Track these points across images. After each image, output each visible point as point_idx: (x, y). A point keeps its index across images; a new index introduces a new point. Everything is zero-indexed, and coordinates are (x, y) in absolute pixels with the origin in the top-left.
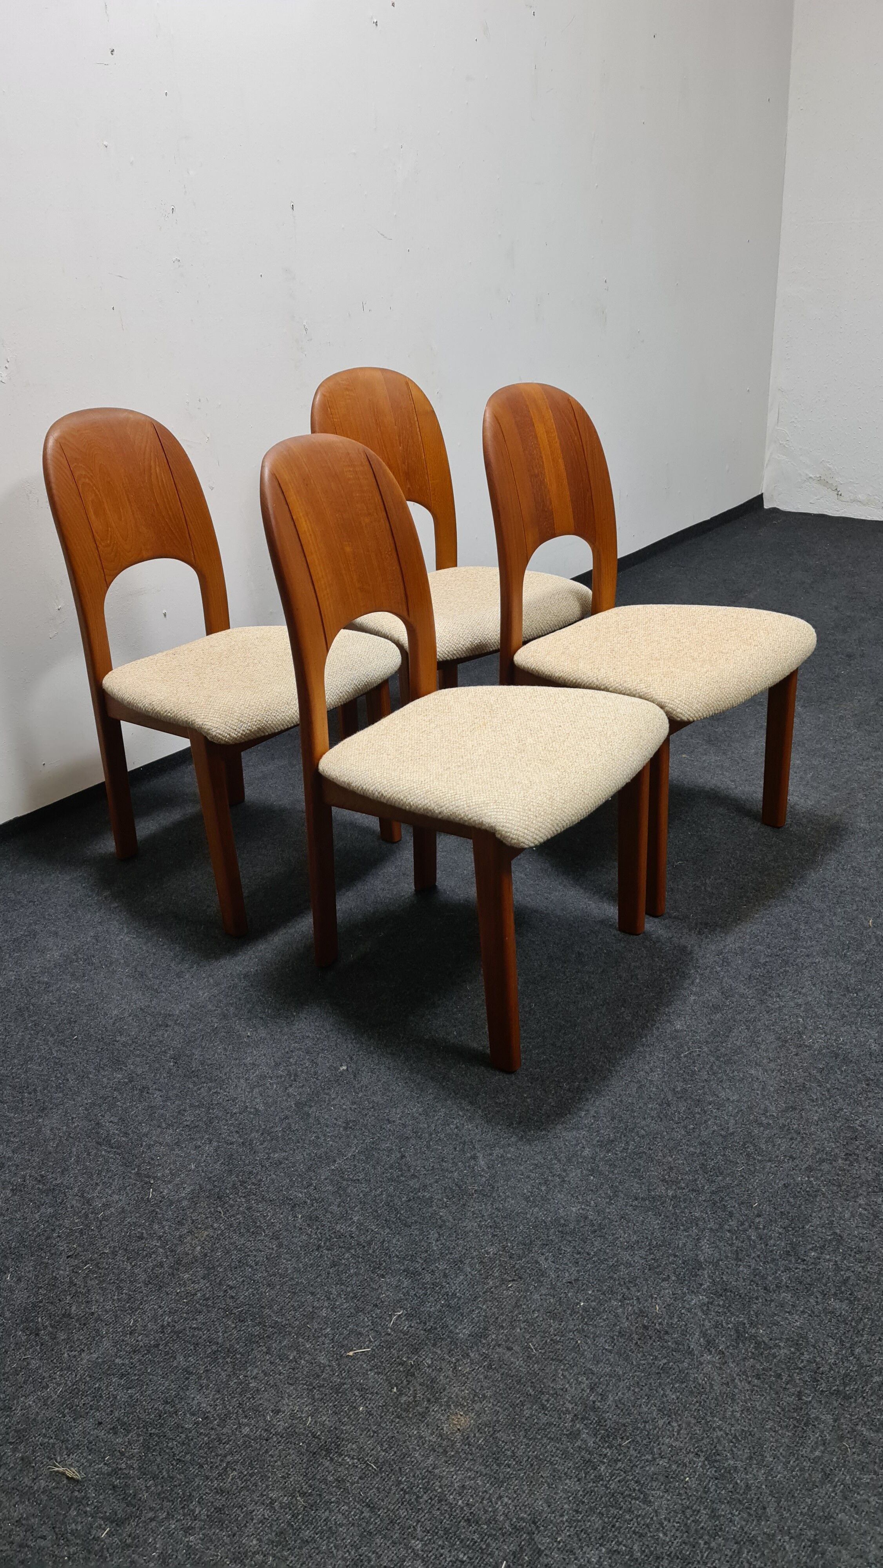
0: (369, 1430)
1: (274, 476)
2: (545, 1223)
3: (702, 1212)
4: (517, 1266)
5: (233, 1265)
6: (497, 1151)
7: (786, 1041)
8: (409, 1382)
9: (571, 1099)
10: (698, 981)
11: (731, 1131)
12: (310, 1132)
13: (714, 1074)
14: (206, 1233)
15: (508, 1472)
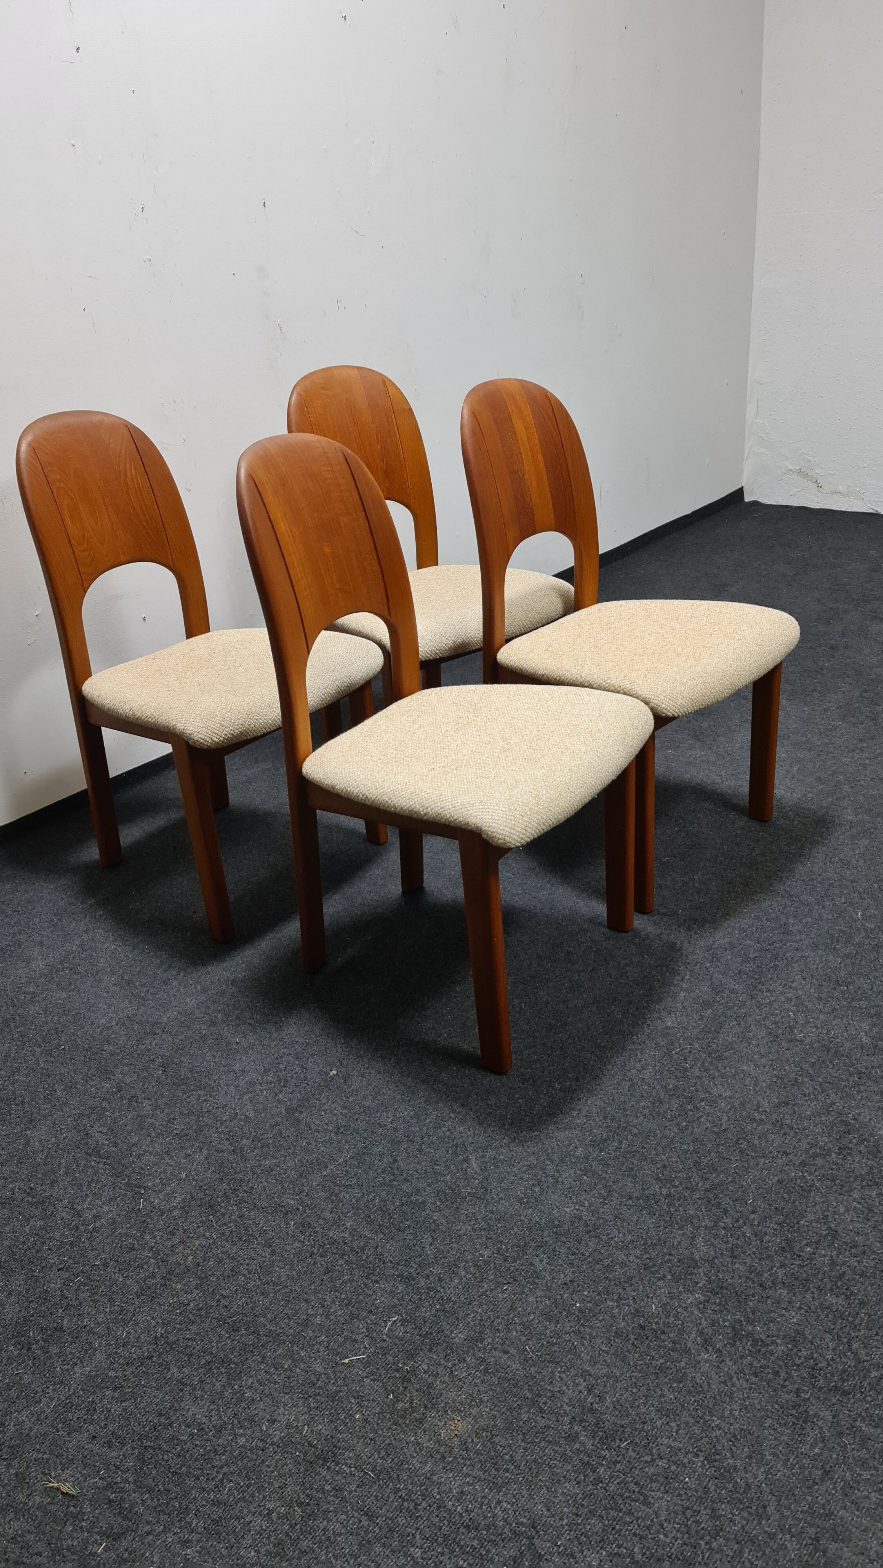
0: (366, 1438)
1: (250, 477)
2: (539, 1224)
3: (696, 1210)
4: (512, 1269)
5: (226, 1274)
6: (490, 1153)
7: (778, 1036)
8: (405, 1388)
9: (562, 1099)
10: (687, 977)
11: (724, 1127)
12: (301, 1138)
13: (706, 1070)
14: (198, 1243)
15: (507, 1477)
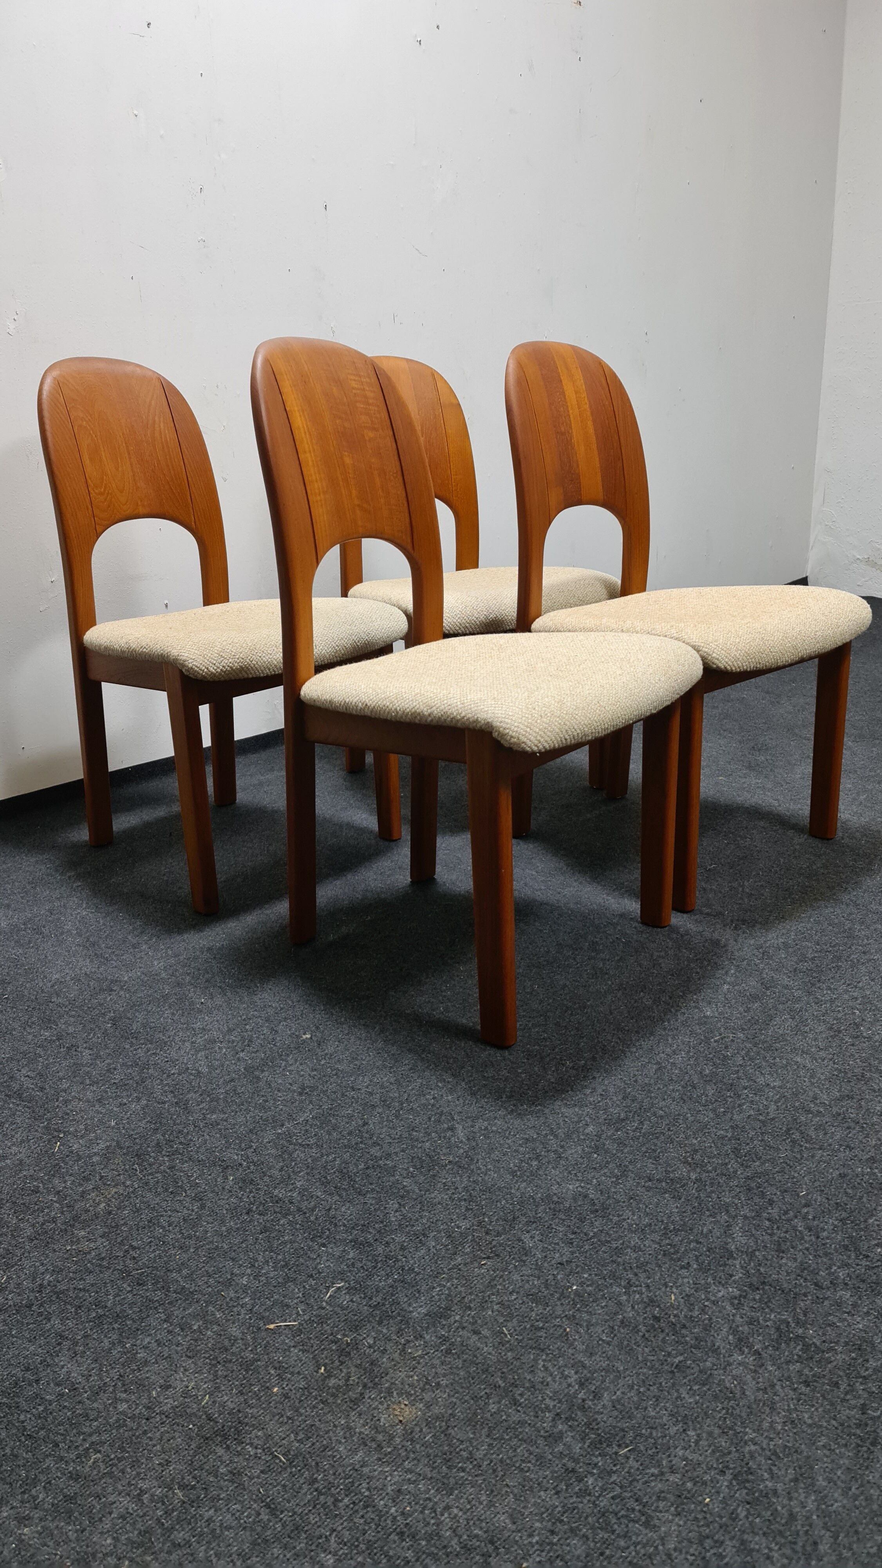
0: (282, 1416)
2: (533, 1199)
3: (733, 1197)
4: (494, 1243)
5: (141, 1224)
6: (481, 1124)
7: (840, 1032)
8: (342, 1363)
9: (574, 1077)
10: (732, 971)
11: (772, 1116)
12: (258, 1095)
13: (750, 1059)
14: (115, 1190)
15: (463, 1477)
